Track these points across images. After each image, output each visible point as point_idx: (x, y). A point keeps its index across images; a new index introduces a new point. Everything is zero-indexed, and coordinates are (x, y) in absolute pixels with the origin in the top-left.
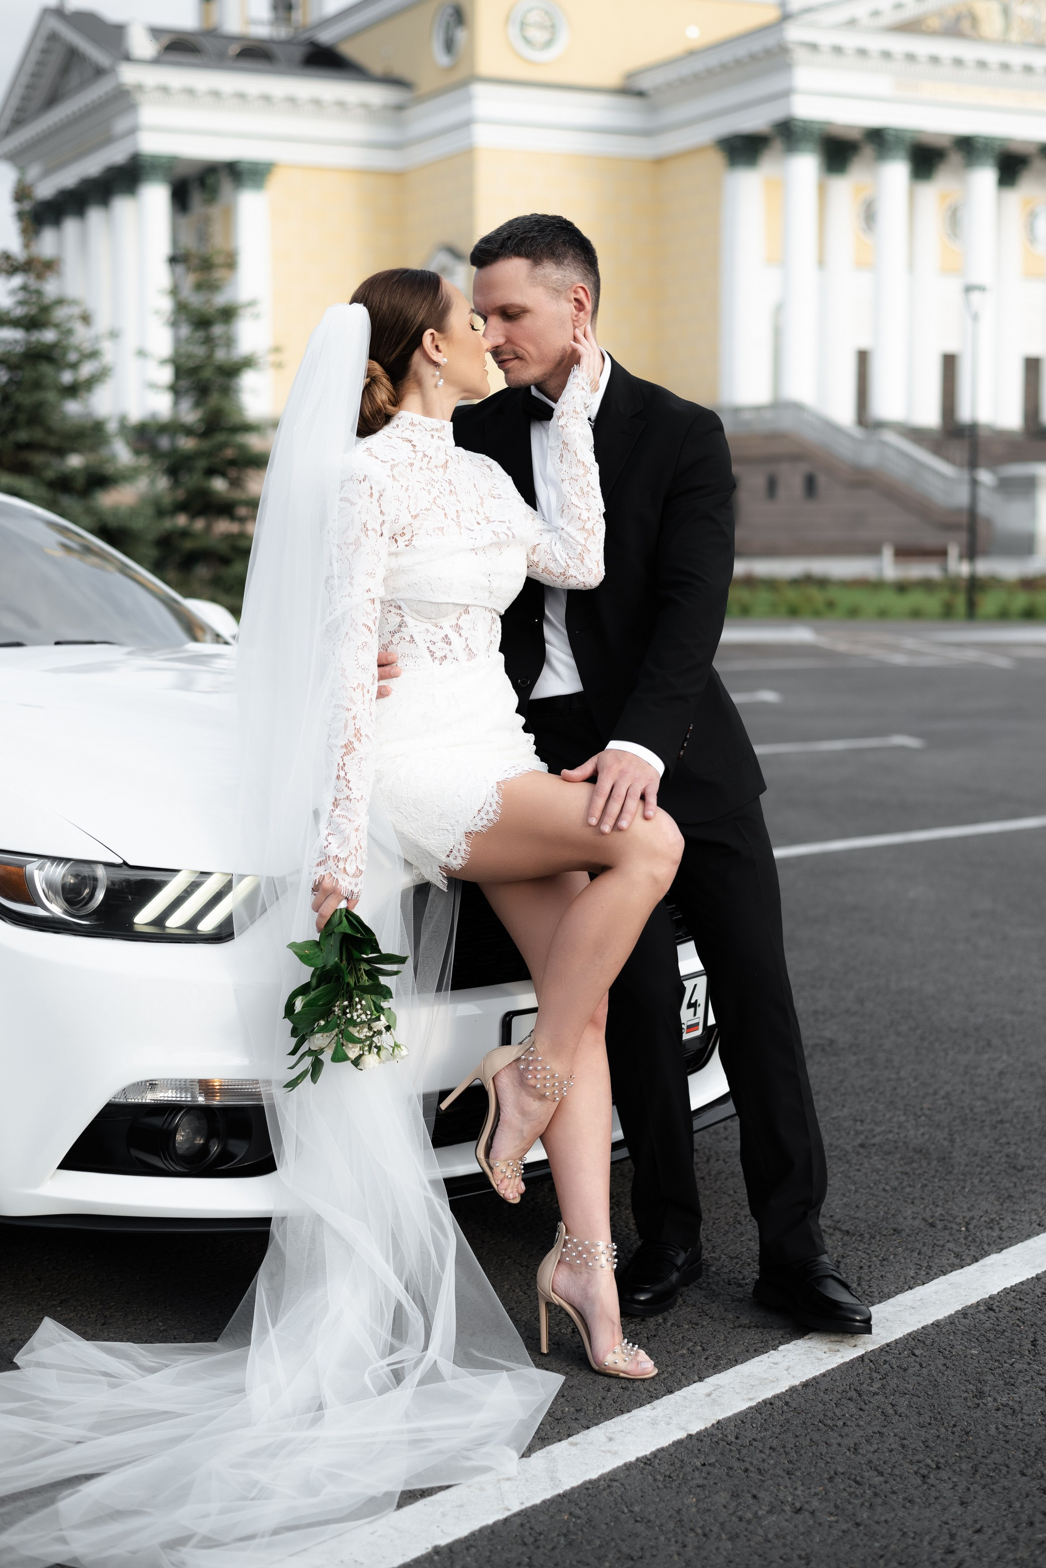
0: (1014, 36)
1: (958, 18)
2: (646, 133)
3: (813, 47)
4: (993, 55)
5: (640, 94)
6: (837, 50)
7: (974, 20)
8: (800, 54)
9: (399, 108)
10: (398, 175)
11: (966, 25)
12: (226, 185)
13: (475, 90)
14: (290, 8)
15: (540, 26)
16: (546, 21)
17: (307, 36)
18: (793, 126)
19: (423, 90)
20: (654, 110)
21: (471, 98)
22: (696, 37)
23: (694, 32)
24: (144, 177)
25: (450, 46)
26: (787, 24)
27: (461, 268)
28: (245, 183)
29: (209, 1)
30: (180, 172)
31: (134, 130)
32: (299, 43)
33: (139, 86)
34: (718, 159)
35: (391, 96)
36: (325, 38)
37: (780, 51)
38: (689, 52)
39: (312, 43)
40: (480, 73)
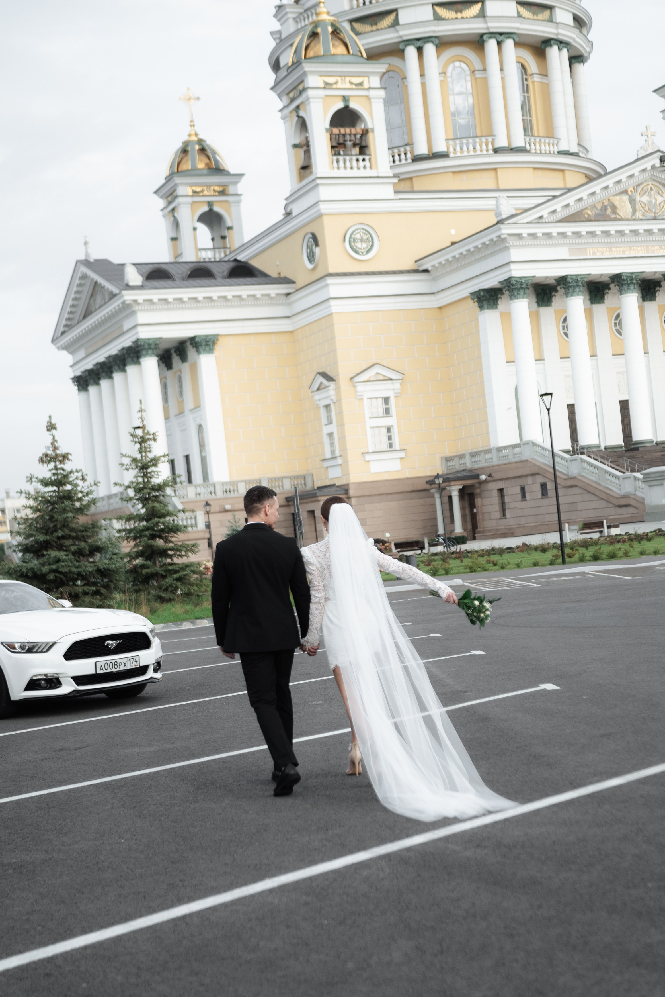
0: (639, 215)
1: (605, 208)
2: (431, 294)
3: (519, 236)
4: (627, 227)
5: (426, 271)
6: (533, 236)
7: (614, 208)
8: (511, 242)
9: (287, 295)
10: (290, 333)
11: (609, 211)
13: (329, 280)
14: (223, 238)
15: (362, 240)
16: (365, 237)
17: (231, 257)
18: (513, 282)
19: (299, 284)
20: (435, 279)
21: (327, 285)
22: (454, 234)
23: (453, 232)
24: (144, 352)
25: (311, 257)
26: (502, 226)
27: (332, 384)
28: (201, 349)
29: (174, 239)
30: (163, 346)
31: (135, 326)
32: (228, 261)
33: (135, 301)
34: (473, 305)
35: (281, 289)
36: (242, 257)
37: (501, 240)
38: (453, 243)
39: (236, 260)
40: (331, 271)
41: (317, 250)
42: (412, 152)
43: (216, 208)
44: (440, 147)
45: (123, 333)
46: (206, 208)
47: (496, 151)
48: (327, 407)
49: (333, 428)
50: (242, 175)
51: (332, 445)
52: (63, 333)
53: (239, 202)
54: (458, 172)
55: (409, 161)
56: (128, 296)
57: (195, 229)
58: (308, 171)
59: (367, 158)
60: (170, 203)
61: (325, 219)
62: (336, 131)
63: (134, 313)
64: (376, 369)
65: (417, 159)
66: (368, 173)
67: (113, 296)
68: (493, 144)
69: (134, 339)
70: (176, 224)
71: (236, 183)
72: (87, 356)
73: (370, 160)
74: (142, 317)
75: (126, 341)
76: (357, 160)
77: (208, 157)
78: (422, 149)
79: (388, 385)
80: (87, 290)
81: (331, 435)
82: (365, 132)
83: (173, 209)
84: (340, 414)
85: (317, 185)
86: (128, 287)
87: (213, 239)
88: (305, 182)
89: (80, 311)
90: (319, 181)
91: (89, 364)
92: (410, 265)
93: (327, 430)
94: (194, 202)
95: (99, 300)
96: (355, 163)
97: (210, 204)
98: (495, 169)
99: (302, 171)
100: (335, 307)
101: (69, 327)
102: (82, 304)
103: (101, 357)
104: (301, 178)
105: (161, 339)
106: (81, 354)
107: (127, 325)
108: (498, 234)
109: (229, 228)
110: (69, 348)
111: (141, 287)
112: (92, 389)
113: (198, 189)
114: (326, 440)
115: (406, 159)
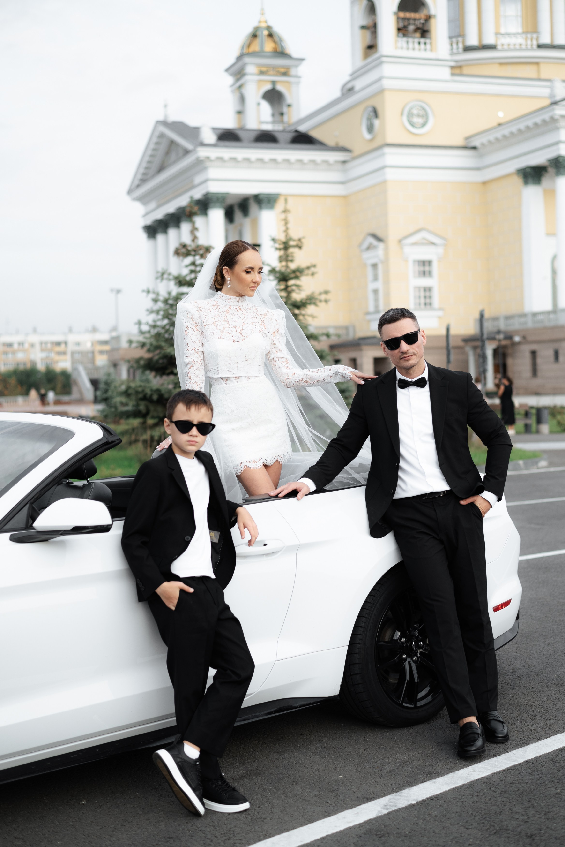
2: (478, 169)
5: (474, 148)
9: (344, 162)
10: (345, 197)
12: (253, 208)
13: (387, 150)
14: (282, 114)
15: (418, 116)
16: (422, 113)
17: (292, 128)
18: (561, 160)
19: (356, 152)
20: (481, 156)
21: (383, 155)
22: (501, 116)
23: (501, 114)
24: (211, 205)
25: (370, 129)
26: (555, 107)
27: (381, 246)
28: (263, 205)
29: (239, 112)
30: (229, 201)
31: (206, 181)
32: (290, 132)
33: (208, 158)
34: (518, 181)
35: (340, 156)
36: (302, 128)
37: (553, 120)
38: (500, 125)
39: (296, 131)
40: (389, 141)
41: (377, 122)
42: (463, 42)
43: (279, 87)
44: (489, 40)
45: (193, 187)
46: (268, 87)
47: (540, 46)
48: (375, 266)
49: (379, 285)
50: (302, 60)
51: (376, 300)
52: (138, 186)
53: (298, 83)
54: (504, 63)
55: (461, 50)
56: (202, 153)
57: (259, 104)
58: (372, 50)
59: (428, 41)
60: (238, 80)
61: (387, 95)
62: (402, 15)
63: (205, 169)
64: (423, 234)
65: (467, 49)
66: (428, 55)
67: (187, 152)
68: (537, 39)
69: (204, 192)
70: (242, 99)
71: (297, 66)
72: (159, 206)
73: (431, 44)
74: (213, 173)
75: (198, 194)
76: (419, 43)
77: (275, 42)
78: (473, 41)
79: (432, 248)
80: (163, 148)
81: (376, 292)
82: (428, 18)
83: (240, 87)
84: (387, 272)
85: (382, 63)
86: (202, 144)
87: (273, 115)
88: (369, 60)
89: (155, 166)
90: (384, 59)
91: (159, 214)
92: (460, 142)
93: (372, 286)
94: (260, 81)
95: (173, 156)
96: (416, 46)
97: (274, 83)
98: (537, 64)
99: (369, 51)
100: (390, 174)
101: (143, 181)
102: (157, 161)
103: (171, 208)
104: (366, 56)
105: (228, 194)
106: (153, 205)
107: (197, 180)
108: (550, 114)
109: (289, 106)
110: (143, 199)
111: (214, 146)
112: (160, 237)
113: (264, 69)
114: (371, 296)
115: (458, 48)
